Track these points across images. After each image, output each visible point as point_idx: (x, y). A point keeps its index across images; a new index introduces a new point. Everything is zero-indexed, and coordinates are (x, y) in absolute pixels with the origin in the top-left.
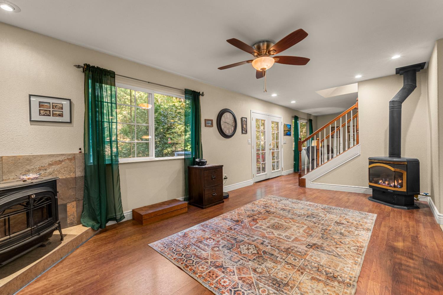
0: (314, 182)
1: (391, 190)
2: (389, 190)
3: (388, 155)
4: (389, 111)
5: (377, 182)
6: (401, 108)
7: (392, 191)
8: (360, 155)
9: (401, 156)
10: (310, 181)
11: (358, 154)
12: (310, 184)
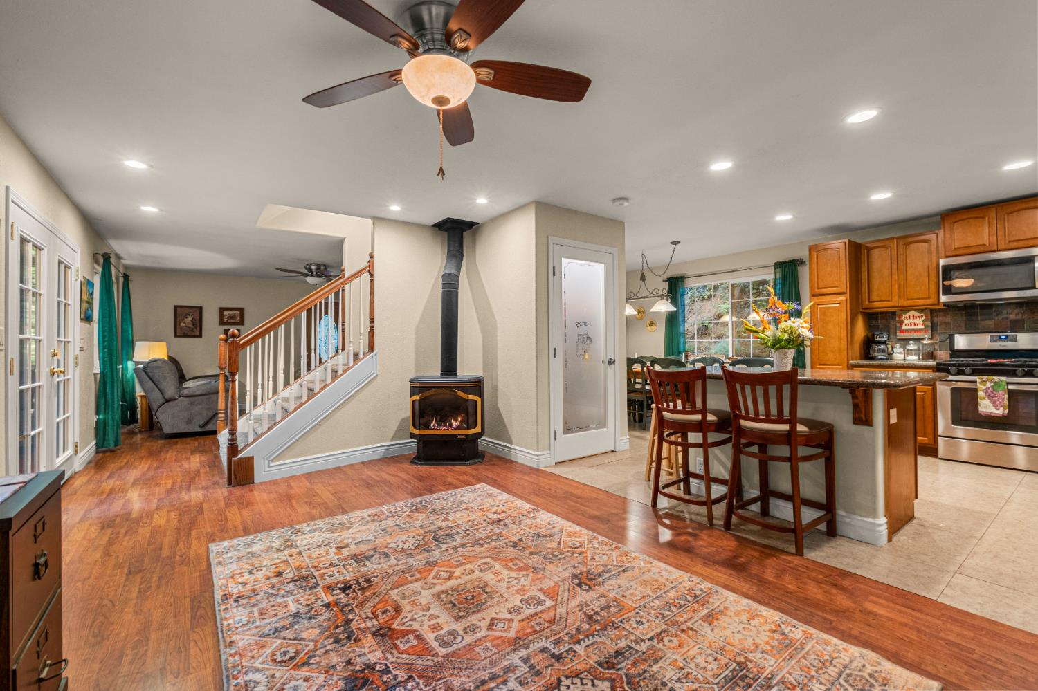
0: (275, 462)
1: (462, 435)
2: (459, 437)
3: (439, 373)
4: (443, 292)
5: (427, 426)
6: (458, 289)
7: (463, 437)
8: (377, 375)
9: (457, 373)
10: (266, 461)
11: (374, 373)
12: (268, 469)
